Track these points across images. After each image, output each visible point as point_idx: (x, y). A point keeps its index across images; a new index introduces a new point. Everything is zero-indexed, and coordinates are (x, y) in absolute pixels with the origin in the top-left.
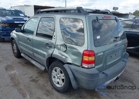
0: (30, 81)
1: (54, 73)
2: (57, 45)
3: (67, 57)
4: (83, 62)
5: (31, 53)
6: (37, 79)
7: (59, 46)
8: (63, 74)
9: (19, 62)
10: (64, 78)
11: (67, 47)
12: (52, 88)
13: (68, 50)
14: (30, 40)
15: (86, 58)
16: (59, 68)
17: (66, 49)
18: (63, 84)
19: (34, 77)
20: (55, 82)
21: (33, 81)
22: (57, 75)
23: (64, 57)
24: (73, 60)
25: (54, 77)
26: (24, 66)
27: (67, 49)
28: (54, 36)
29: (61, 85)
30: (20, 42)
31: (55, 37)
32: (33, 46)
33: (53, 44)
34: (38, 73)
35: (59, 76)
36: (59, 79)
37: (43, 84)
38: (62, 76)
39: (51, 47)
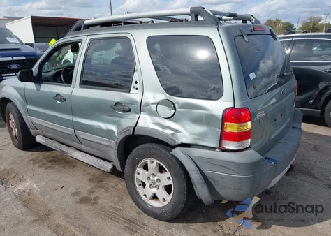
0: (77, 203)
1: (141, 175)
2: (148, 104)
3: (176, 131)
4: (225, 136)
5: (69, 133)
6: (93, 196)
7: (154, 107)
8: (168, 174)
9: (31, 161)
10: (170, 182)
11: (176, 106)
12: (138, 213)
13: (180, 112)
14: (63, 100)
15: (232, 128)
16: (155, 161)
17: (175, 110)
18: (169, 198)
19: (84, 193)
20: (145, 195)
21: (84, 200)
22: (151, 178)
23: (169, 132)
24: (196, 137)
25: (140, 185)
26: (46, 168)
27: (178, 110)
28: (136, 83)
29: (164, 200)
30: (29, 107)
31: (137, 86)
32: (73, 114)
33: (133, 102)
34: (91, 180)
35: (156, 179)
36: (158, 187)
37: (112, 205)
38: (166, 178)
39: (130, 110)
